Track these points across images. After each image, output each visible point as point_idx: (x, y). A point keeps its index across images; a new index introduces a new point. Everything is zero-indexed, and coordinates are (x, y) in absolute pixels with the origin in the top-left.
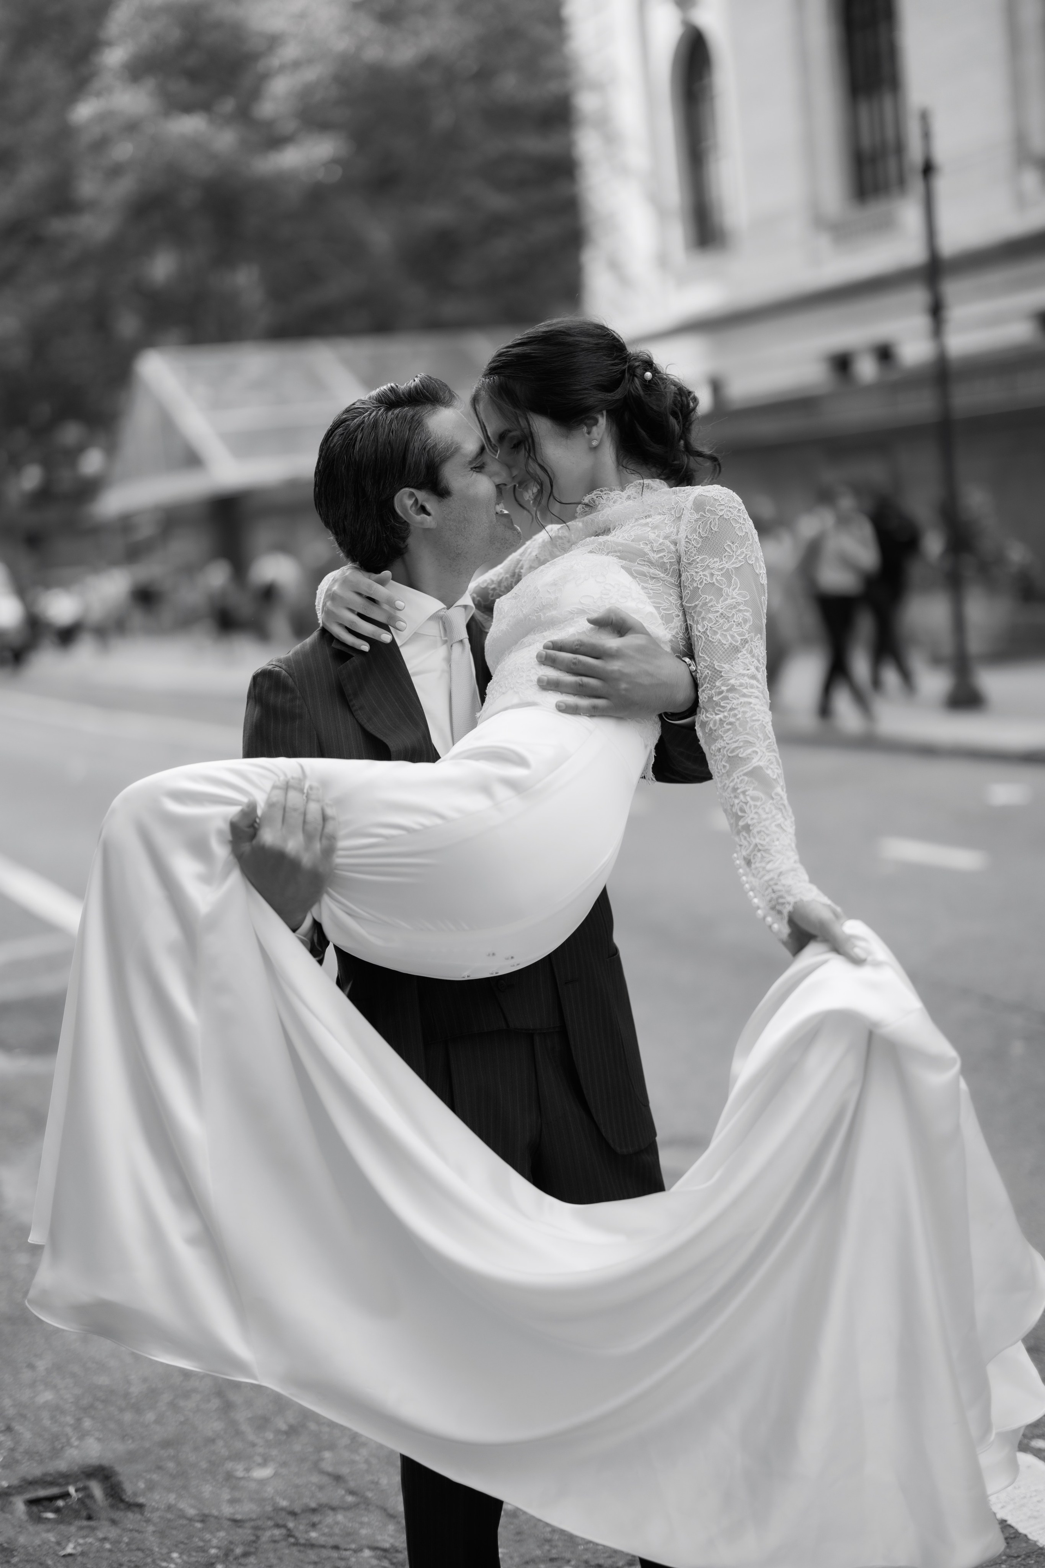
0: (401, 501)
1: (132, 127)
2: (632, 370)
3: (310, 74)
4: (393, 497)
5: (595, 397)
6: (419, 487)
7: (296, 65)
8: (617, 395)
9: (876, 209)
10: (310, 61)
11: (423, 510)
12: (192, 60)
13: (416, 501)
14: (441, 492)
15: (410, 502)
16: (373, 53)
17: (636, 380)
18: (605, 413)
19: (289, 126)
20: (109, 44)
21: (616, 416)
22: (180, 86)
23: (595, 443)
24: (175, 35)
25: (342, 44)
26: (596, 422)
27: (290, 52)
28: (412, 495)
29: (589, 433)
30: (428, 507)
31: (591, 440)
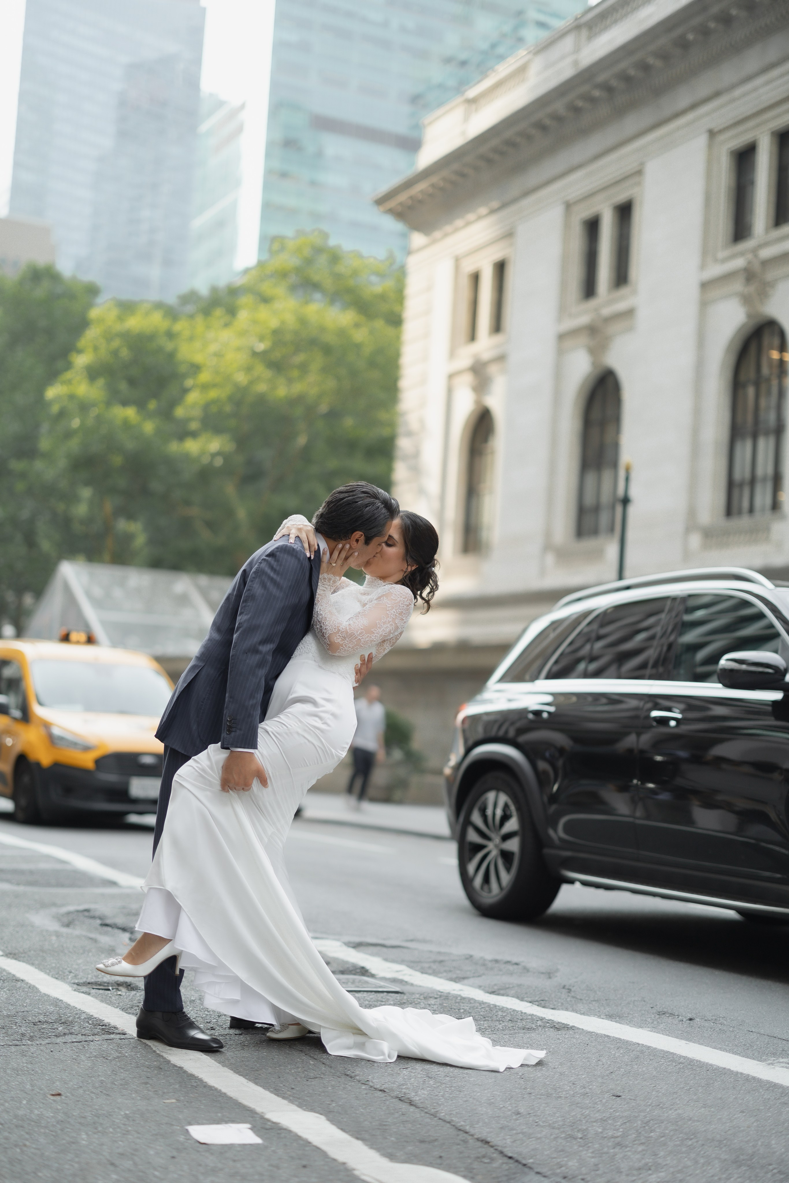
1: (84, 407)
7: (205, 387)
9: (590, 544)
12: (135, 371)
16: (262, 387)
19: (194, 426)
22: (123, 386)
24: (125, 353)
27: (204, 377)
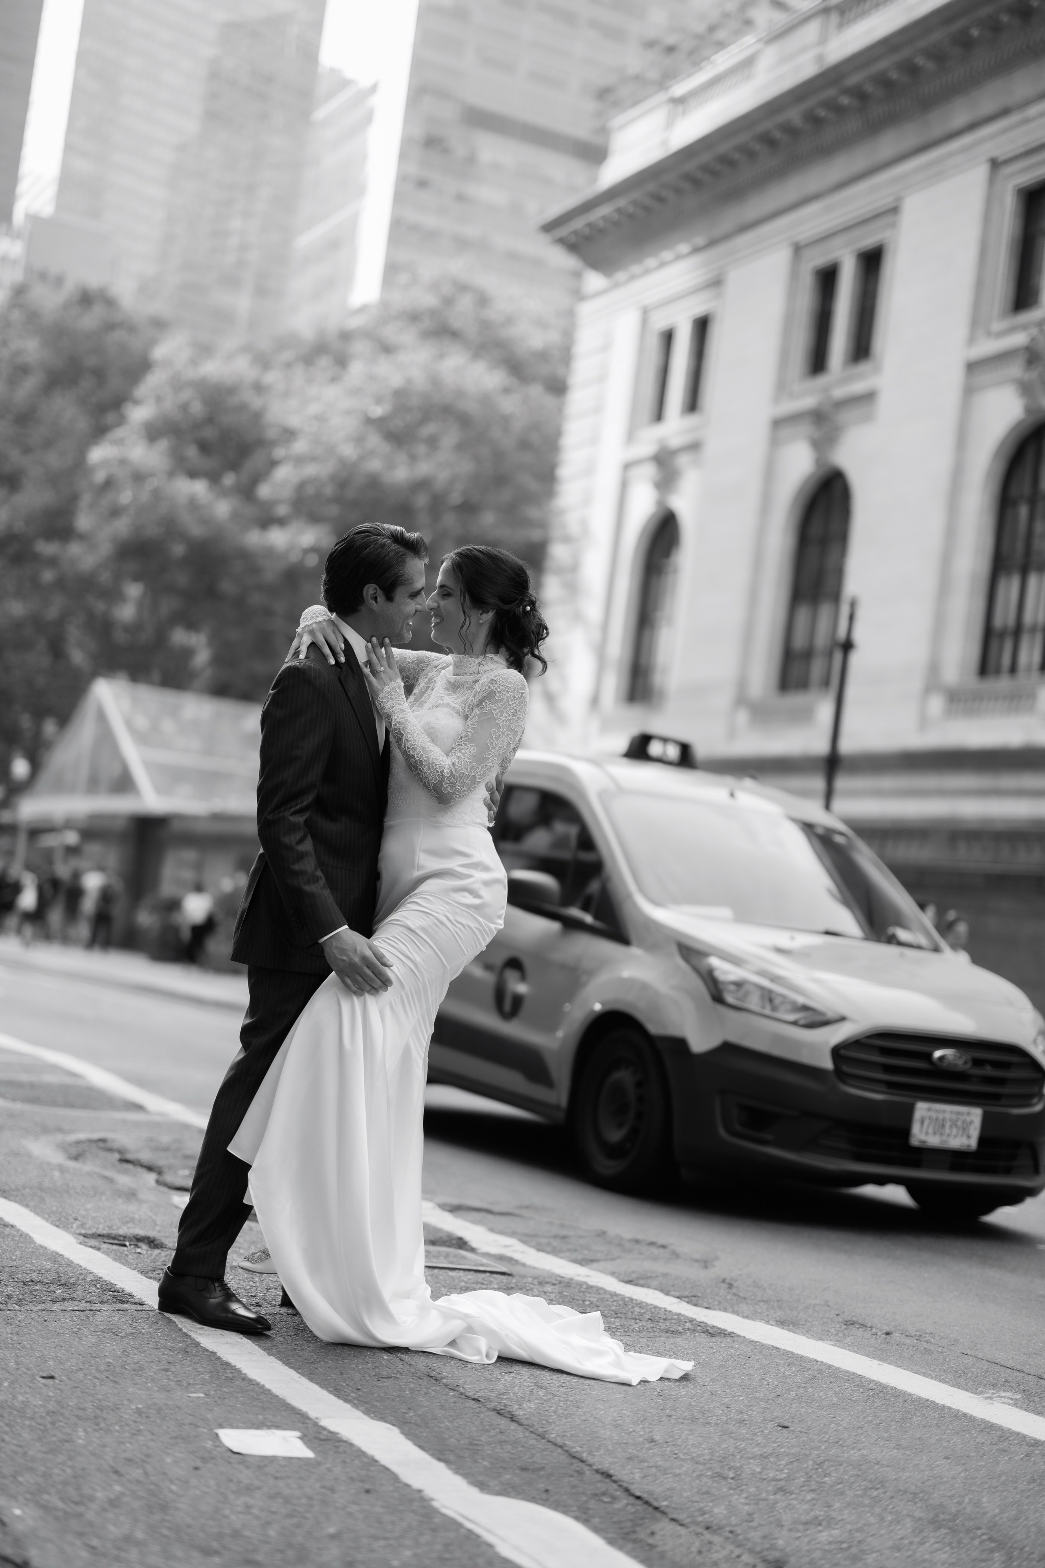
0: (369, 588)
1: (139, 477)
2: (522, 600)
3: (311, 470)
4: (366, 585)
5: (492, 600)
6: (381, 588)
7: (300, 460)
8: (507, 607)
9: (796, 700)
10: (312, 458)
11: (375, 599)
12: (209, 433)
13: (376, 593)
14: (389, 598)
15: (371, 592)
16: (375, 465)
17: (521, 607)
18: (495, 611)
19: (282, 510)
20: (137, 402)
21: (501, 616)
22: (192, 452)
23: (481, 621)
24: (197, 408)
25: (349, 451)
26: (487, 612)
27: (300, 446)
28: (376, 589)
29: (481, 614)
30: (379, 599)
31: (479, 619)
